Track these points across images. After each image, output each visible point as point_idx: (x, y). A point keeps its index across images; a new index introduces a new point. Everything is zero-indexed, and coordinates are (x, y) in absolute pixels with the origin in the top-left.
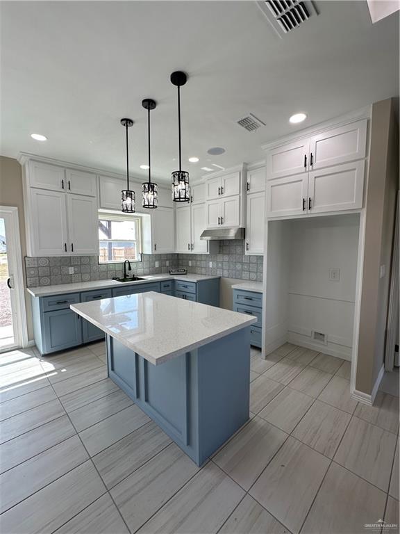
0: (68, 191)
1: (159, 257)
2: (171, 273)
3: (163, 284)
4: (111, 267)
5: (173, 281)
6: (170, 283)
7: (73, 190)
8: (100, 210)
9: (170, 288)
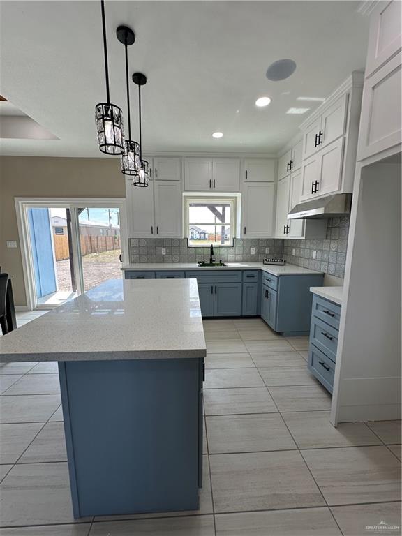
0: (155, 178)
1: (257, 242)
2: (265, 262)
3: (246, 274)
4: (200, 250)
5: (261, 271)
6: (256, 274)
7: (160, 177)
8: (184, 194)
9: (255, 279)
